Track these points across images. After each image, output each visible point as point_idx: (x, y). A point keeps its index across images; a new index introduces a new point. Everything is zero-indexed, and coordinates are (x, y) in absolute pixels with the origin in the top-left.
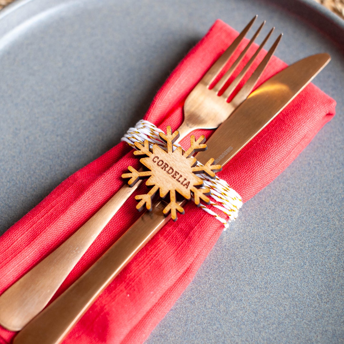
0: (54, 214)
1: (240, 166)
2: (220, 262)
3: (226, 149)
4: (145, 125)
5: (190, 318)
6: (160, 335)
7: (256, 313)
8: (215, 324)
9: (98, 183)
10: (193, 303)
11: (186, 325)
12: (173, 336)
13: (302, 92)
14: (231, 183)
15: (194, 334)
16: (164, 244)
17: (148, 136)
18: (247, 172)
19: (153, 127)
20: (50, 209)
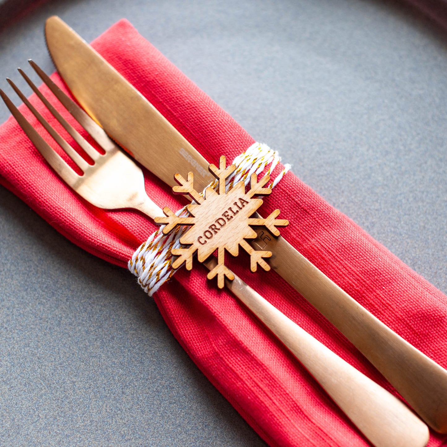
0: (268, 382)
1: (213, 140)
2: (321, 189)
3: (183, 157)
4: (139, 257)
5: (393, 229)
6: (413, 265)
7: (387, 153)
8: (400, 201)
9: (226, 322)
10: (373, 224)
11: (401, 235)
12: (414, 250)
13: (104, 57)
14: (238, 152)
15: (412, 226)
16: (314, 243)
17: (159, 253)
18: (224, 131)
19: (144, 246)
20: (260, 388)
